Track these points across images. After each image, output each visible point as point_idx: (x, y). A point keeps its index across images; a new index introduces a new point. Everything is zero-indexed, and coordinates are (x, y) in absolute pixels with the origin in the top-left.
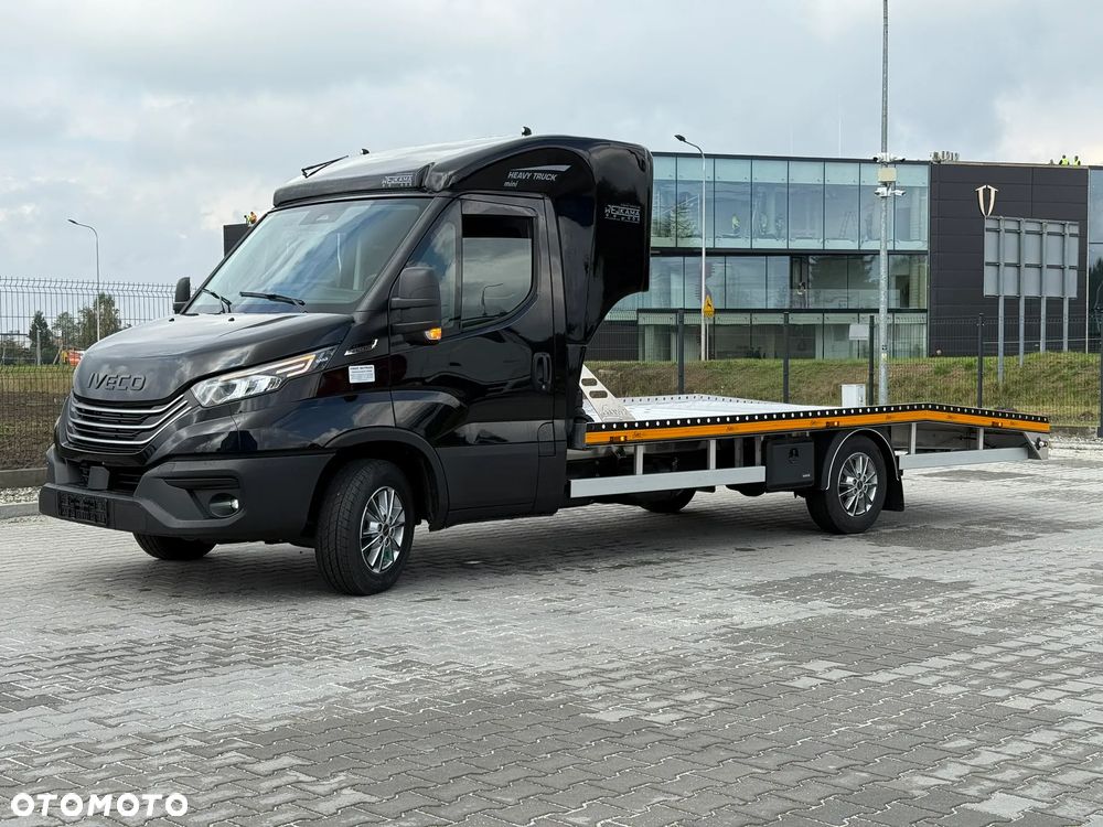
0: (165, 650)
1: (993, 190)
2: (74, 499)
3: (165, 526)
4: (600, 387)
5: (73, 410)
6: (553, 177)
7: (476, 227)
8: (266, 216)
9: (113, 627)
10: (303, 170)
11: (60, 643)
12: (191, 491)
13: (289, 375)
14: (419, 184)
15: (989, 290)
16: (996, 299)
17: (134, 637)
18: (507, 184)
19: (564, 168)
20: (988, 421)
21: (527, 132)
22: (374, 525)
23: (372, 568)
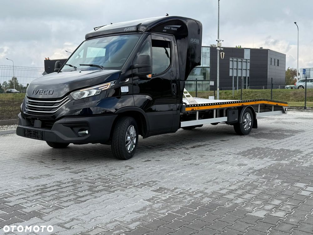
0: (72, 185)
1: (224, 53)
2: (29, 131)
3: (64, 140)
4: (188, 94)
5: (27, 102)
6: (176, 29)
7: (156, 43)
8: (83, 42)
9: (48, 175)
10: (94, 28)
11: (33, 183)
12: (72, 128)
13: (103, 90)
14: (137, 30)
15: (231, 75)
16: (232, 77)
17: (58, 180)
18: (164, 30)
19: (179, 26)
20: (275, 104)
21: (168, 15)
22: (129, 138)
23: (128, 151)
